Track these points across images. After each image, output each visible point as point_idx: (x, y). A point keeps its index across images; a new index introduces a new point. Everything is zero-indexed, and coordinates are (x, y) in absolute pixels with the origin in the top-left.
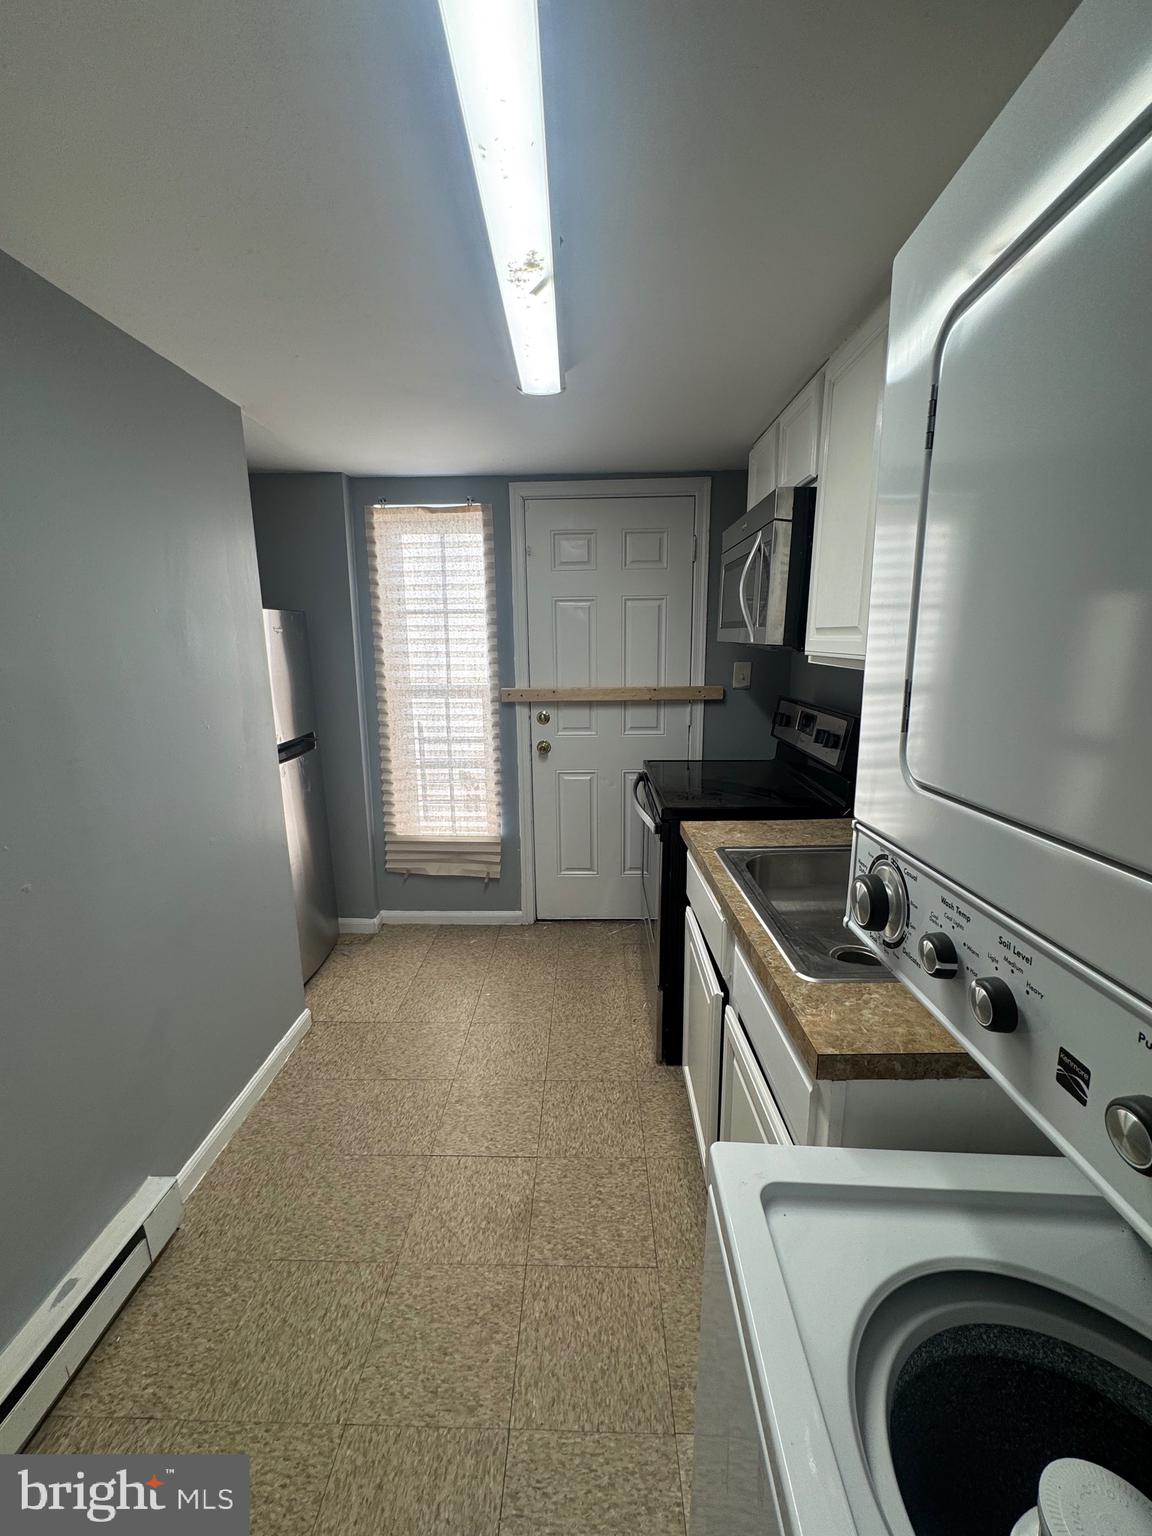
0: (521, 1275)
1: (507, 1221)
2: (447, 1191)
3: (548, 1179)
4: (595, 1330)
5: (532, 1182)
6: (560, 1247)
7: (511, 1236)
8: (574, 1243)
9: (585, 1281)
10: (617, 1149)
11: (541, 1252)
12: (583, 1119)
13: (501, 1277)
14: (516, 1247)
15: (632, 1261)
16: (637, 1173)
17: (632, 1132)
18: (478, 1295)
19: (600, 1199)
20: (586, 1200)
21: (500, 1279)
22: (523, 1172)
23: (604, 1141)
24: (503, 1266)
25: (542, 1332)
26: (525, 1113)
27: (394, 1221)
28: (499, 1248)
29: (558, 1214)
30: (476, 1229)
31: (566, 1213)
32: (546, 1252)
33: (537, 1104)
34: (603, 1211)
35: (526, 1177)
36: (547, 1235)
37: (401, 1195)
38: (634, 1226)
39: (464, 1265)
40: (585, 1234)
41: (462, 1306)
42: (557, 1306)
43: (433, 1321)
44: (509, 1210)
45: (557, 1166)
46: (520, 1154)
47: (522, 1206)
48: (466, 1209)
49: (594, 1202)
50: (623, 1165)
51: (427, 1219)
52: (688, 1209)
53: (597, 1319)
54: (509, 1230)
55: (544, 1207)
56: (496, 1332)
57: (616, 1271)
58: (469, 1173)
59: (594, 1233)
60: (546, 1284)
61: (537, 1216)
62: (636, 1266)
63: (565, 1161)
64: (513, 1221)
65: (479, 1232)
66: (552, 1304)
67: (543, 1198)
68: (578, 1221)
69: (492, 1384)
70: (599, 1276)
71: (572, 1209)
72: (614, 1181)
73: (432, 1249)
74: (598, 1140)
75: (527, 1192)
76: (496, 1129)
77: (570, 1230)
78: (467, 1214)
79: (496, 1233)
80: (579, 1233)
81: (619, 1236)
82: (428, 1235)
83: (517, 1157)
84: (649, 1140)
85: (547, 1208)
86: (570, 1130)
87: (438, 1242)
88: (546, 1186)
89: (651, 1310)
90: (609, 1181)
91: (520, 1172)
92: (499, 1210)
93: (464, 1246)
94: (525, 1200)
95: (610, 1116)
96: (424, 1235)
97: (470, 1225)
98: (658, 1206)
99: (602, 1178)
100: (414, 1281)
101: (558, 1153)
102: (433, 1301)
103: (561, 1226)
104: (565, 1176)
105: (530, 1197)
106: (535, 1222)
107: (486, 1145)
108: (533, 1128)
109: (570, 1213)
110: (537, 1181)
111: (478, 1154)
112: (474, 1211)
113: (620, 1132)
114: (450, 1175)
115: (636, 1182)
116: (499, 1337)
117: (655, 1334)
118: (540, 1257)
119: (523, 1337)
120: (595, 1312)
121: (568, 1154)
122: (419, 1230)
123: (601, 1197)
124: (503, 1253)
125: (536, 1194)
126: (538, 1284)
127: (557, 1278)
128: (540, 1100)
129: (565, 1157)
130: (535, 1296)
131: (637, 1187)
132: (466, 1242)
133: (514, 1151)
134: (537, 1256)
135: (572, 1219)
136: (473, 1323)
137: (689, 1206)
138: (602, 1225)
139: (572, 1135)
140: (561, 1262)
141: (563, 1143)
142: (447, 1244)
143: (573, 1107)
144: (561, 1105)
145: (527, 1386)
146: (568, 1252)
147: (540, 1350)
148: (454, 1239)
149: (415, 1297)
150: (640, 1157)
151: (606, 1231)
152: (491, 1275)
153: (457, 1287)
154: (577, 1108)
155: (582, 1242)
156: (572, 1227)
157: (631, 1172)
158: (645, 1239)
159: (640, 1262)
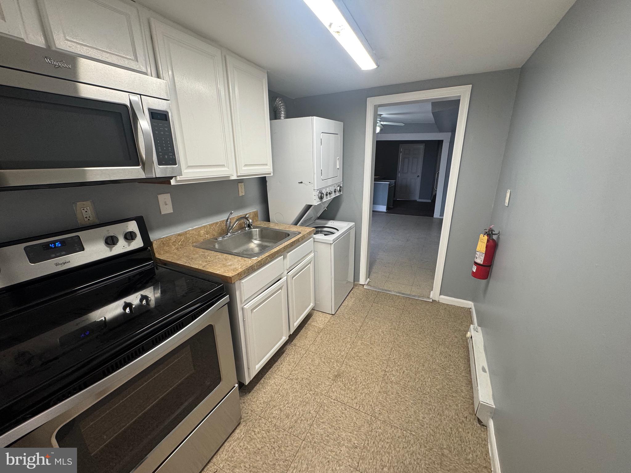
0: (345, 361)
1: (345, 377)
2: (365, 396)
3: (326, 385)
4: (330, 345)
5: (332, 387)
6: (331, 364)
7: (345, 372)
8: (326, 363)
9: (328, 354)
10: (294, 386)
11: (337, 365)
12: (299, 406)
13: (351, 363)
14: (344, 369)
15: (313, 354)
16: (294, 375)
17: (283, 391)
18: (358, 362)
19: (312, 372)
20: (316, 374)
21: (352, 363)
22: (334, 392)
23: (297, 392)
24: (349, 366)
25: (343, 349)
26: (323, 423)
27: (385, 392)
28: (350, 371)
29: (327, 373)
30: (356, 379)
31: (325, 372)
32: (336, 364)
33: (315, 426)
34: (313, 368)
35: (334, 390)
36: (333, 368)
37: (384, 402)
38: (307, 361)
39: (362, 370)
40: (322, 365)
41: (363, 361)
42: (338, 352)
43: (372, 360)
44: (343, 380)
45: (320, 389)
46: (332, 401)
47: (338, 380)
48: (359, 387)
49: (314, 372)
50: (296, 380)
51: (373, 389)
52: (288, 359)
53: (329, 347)
54: (345, 374)
55: (331, 377)
56: (355, 353)
57: (319, 353)
58: (356, 401)
59: (319, 363)
60: (339, 357)
61: (335, 375)
62: (312, 352)
63: (316, 390)
64: (343, 376)
65: (355, 378)
66: (339, 353)
67: (330, 380)
68: (322, 368)
69: (358, 345)
70: (323, 354)
71: (322, 373)
72: (303, 375)
73: (372, 378)
74: (299, 393)
75: (335, 384)
76: (339, 419)
77: (326, 367)
78: (359, 385)
79: (350, 375)
80: (323, 365)
81: (312, 360)
82: (373, 383)
83: (334, 400)
84: (280, 385)
85: (330, 376)
86: (307, 403)
87: (369, 379)
88: (327, 384)
89: (315, 344)
90: (305, 376)
91: (335, 393)
92: (347, 382)
93: (361, 375)
94: (337, 381)
95: (286, 402)
96: (374, 384)
97: (358, 381)
98: (295, 363)
99: (306, 378)
100: (377, 371)
101: (317, 394)
102: (371, 365)
103: (328, 369)
104: (319, 384)
105: (335, 382)
106: (336, 373)
107: (346, 411)
108: (322, 412)
109: (323, 372)
110: (330, 387)
111: (350, 408)
112: (356, 385)
113: (288, 392)
114: (364, 403)
115: (297, 372)
116: (354, 352)
117: (317, 340)
118: (338, 364)
119: (348, 350)
120: (329, 349)
121: (314, 392)
122: (376, 386)
123: (311, 372)
124: (349, 368)
125: (332, 382)
126: (341, 358)
127: (335, 357)
128: (312, 427)
129: (315, 391)
130: (343, 356)
131: (297, 371)
132: (360, 376)
133: (334, 403)
134: (339, 364)
135: (324, 370)
136: (360, 356)
137: (287, 359)
138: (316, 365)
139: (307, 400)
140: (332, 360)
141: (313, 398)
142: (366, 378)
143: (299, 415)
144: (304, 419)
145: (350, 342)
146: (329, 362)
147: (345, 346)
148: (364, 378)
149: (376, 367)
150: (289, 379)
151: (315, 363)
152: (354, 365)
153: (364, 365)
154: (298, 413)
155: (324, 363)
156: (325, 368)
157: (296, 376)
158: (306, 357)
159: (311, 353)
